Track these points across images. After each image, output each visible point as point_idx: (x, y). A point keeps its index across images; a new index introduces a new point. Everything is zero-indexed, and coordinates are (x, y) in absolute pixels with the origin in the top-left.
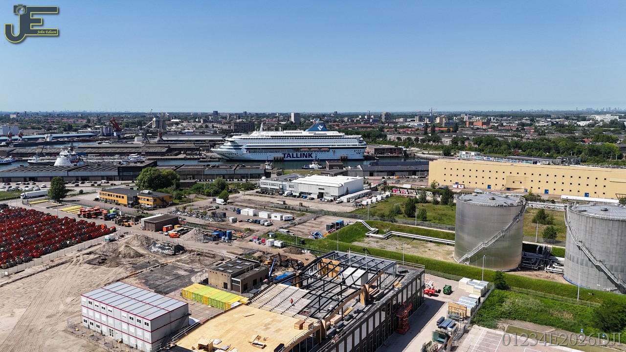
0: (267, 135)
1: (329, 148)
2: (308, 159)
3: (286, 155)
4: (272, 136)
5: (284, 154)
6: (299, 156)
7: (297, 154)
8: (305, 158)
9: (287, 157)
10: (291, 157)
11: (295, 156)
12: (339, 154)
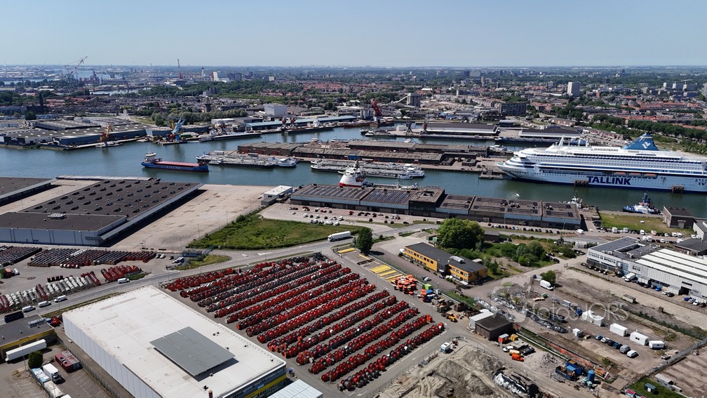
0: (569, 151)
1: (657, 174)
3: (592, 179)
4: (575, 154)
6: (610, 180)
7: (608, 178)
8: (618, 185)
9: (593, 182)
10: (598, 182)
11: (604, 180)
12: (670, 184)
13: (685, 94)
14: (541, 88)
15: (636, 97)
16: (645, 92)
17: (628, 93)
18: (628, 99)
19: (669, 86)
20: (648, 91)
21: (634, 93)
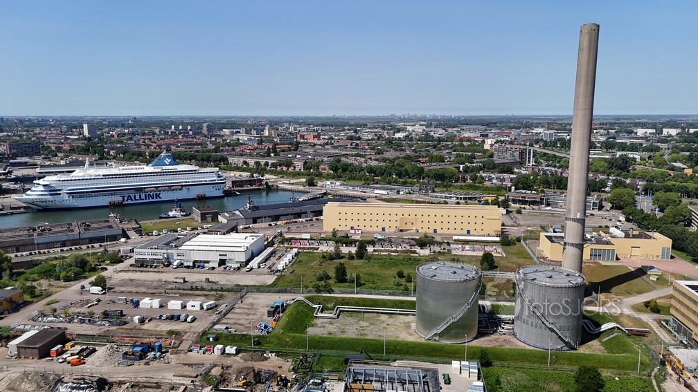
0: (97, 174)
1: (182, 186)
2: (155, 200)
3: (126, 198)
4: (104, 176)
5: (123, 197)
6: (143, 197)
7: (140, 196)
8: (151, 200)
9: (127, 201)
10: (132, 200)
11: (137, 197)
12: (194, 193)
13: (191, 133)
14: (55, 132)
15: (151, 137)
16: (158, 133)
17: (144, 134)
18: (145, 139)
19: (177, 128)
20: (160, 132)
21: (148, 134)
